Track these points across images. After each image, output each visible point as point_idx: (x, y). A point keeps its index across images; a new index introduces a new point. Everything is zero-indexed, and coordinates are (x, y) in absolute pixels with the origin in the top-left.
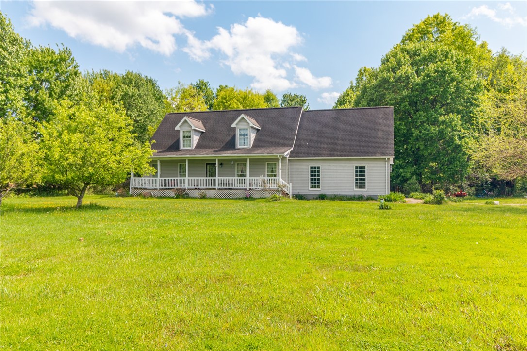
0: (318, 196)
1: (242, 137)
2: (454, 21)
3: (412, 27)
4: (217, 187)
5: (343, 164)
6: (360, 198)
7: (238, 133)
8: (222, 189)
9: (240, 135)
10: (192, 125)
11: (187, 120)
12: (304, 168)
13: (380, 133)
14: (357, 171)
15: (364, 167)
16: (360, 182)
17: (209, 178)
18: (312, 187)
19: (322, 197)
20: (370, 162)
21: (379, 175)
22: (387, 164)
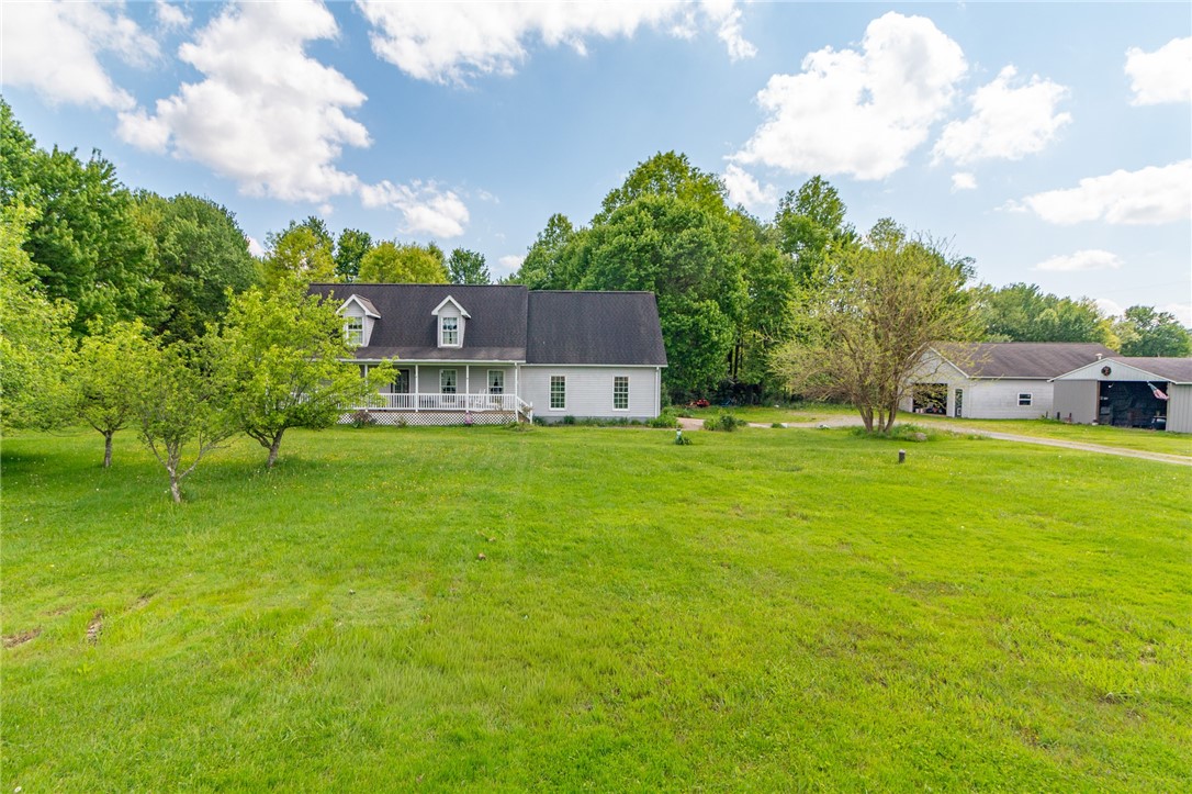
0: (563, 420)
1: (448, 330)
2: (692, 166)
3: (636, 166)
4: (417, 408)
5: (597, 373)
6: (623, 422)
7: (441, 324)
8: (423, 411)
9: (445, 328)
10: (364, 308)
11: (357, 300)
12: (543, 378)
13: (643, 330)
14: (616, 384)
15: (626, 379)
16: (621, 397)
17: (394, 394)
18: (553, 406)
19: (570, 421)
20: (631, 371)
21: (646, 390)
22: (658, 376)
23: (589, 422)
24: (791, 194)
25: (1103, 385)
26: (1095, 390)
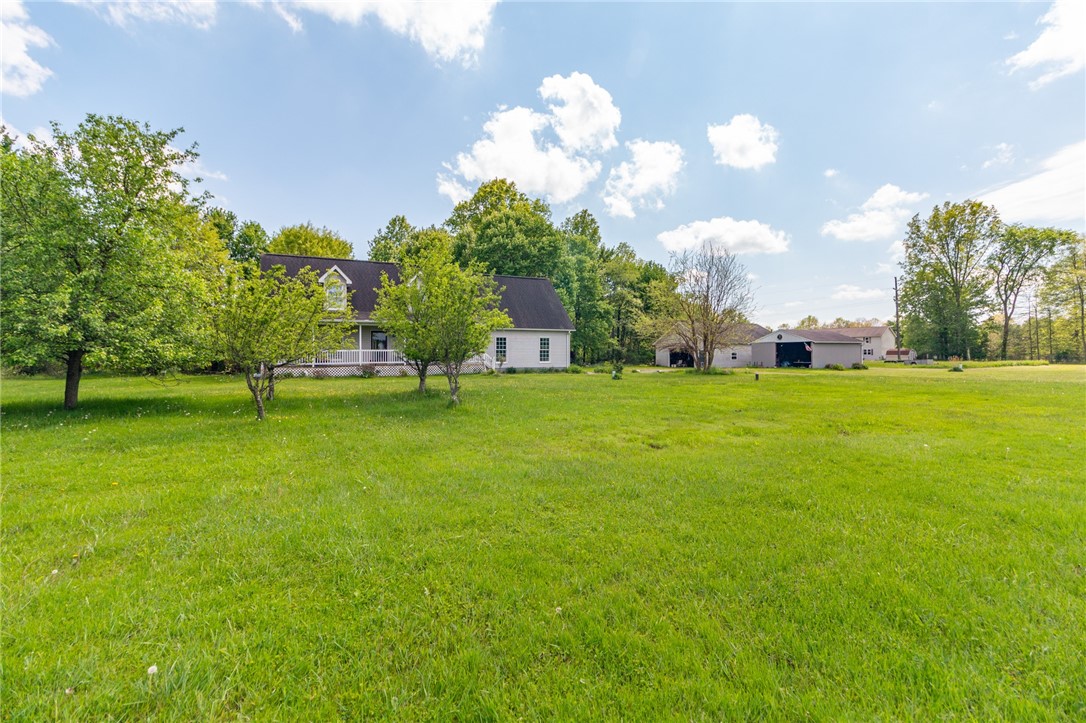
0: (506, 371)
5: (528, 335)
6: (544, 370)
11: (339, 271)
13: (552, 305)
14: (541, 344)
15: (548, 340)
16: (544, 353)
18: (497, 361)
20: (553, 334)
21: (561, 346)
22: (569, 338)
23: (527, 371)
24: (568, 219)
25: (778, 344)
26: (774, 347)
